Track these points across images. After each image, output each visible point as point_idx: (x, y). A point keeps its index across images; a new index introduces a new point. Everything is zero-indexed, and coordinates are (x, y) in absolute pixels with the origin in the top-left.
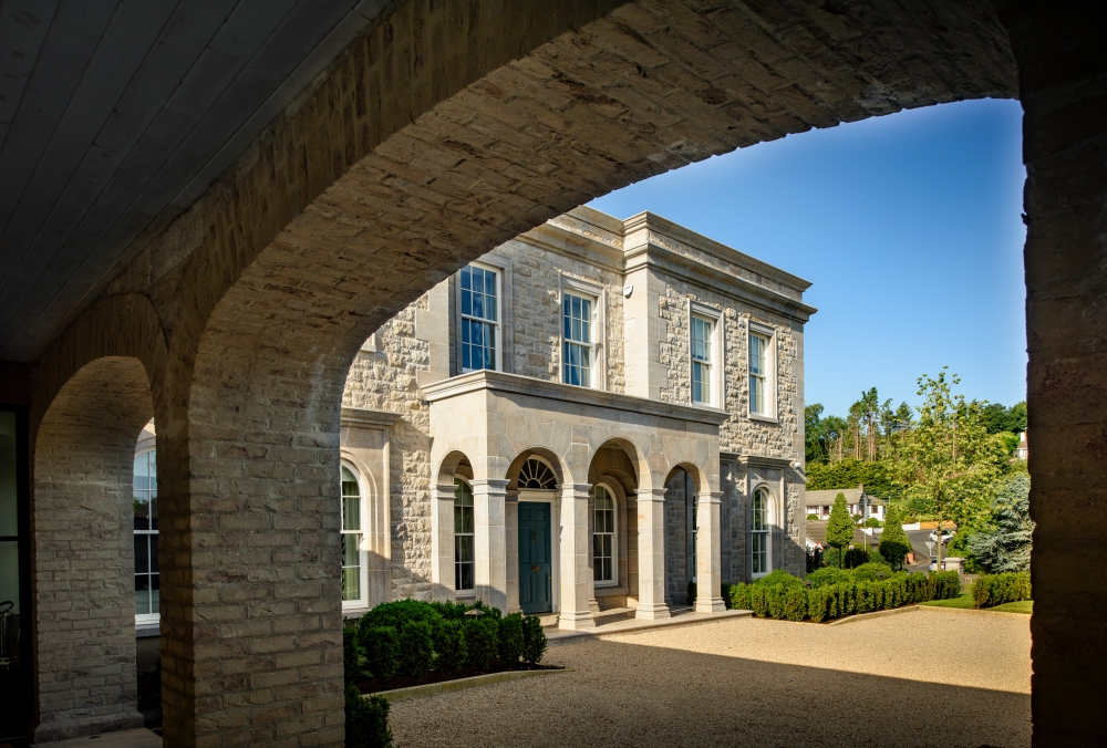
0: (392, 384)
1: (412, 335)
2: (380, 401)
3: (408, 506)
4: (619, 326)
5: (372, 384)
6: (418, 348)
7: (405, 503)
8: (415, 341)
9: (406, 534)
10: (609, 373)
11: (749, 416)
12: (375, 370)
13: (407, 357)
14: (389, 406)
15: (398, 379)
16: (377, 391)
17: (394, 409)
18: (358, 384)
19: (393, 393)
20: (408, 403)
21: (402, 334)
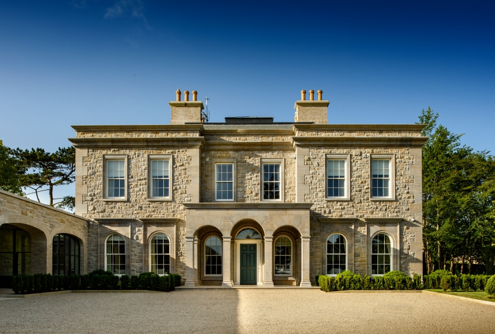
0: (178, 209)
1: (186, 193)
2: (174, 215)
3: (183, 246)
4: (292, 172)
5: (171, 210)
6: (187, 197)
7: (181, 245)
8: (186, 195)
9: (182, 255)
10: (286, 191)
11: (370, 199)
12: (172, 206)
13: (183, 200)
14: (177, 216)
15: (180, 207)
16: (173, 212)
17: (178, 217)
18: (167, 211)
19: (178, 212)
20: (183, 215)
21: (181, 194)
